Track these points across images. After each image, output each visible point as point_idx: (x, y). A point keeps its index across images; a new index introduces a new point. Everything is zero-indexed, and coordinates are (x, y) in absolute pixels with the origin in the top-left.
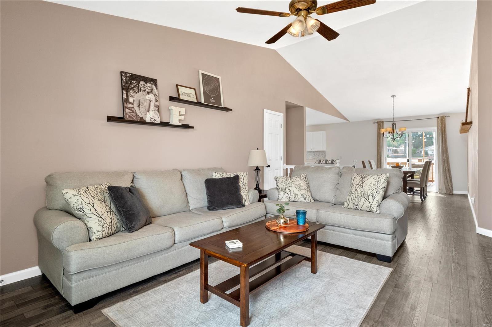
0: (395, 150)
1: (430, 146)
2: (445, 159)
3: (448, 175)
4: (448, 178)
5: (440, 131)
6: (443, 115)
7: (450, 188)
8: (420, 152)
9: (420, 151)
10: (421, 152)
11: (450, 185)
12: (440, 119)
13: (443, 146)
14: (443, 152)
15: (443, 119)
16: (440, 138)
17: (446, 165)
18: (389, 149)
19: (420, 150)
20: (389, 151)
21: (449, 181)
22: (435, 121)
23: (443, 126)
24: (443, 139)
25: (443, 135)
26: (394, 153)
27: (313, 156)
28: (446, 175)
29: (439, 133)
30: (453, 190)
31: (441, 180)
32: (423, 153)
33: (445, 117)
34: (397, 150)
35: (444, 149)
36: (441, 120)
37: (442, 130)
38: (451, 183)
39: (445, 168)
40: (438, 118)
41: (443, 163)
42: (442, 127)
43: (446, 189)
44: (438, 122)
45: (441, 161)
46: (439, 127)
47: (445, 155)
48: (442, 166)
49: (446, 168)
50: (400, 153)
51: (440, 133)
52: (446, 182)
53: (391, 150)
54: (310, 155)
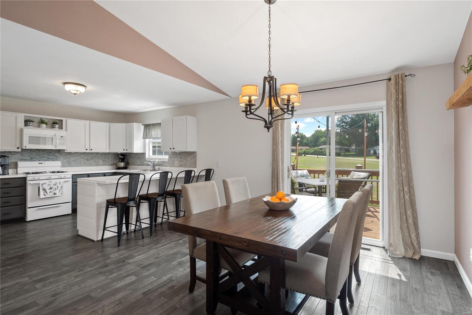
0: (347, 149)
2: (404, 174)
3: (409, 212)
4: (410, 221)
5: (393, 110)
6: (400, 73)
7: (415, 243)
11: (413, 236)
12: (393, 81)
13: (398, 144)
14: (399, 158)
15: (401, 82)
16: (394, 125)
17: (406, 189)
18: (342, 148)
20: (341, 150)
21: (412, 228)
22: (382, 87)
23: (400, 97)
24: (401, 128)
25: (401, 119)
26: (346, 152)
28: (406, 212)
29: (392, 114)
30: (420, 248)
31: (393, 224)
33: (404, 76)
34: (349, 149)
35: (402, 151)
36: (397, 83)
37: (397, 107)
38: (416, 231)
39: (402, 196)
40: (390, 79)
41: (399, 183)
42: (397, 99)
43: (405, 244)
44: (388, 89)
45: (394, 178)
46: (392, 100)
47: (403, 166)
48: (396, 191)
49: (407, 197)
50: (352, 152)
51: (394, 114)
52: (405, 230)
53: (344, 149)
54: (175, 159)
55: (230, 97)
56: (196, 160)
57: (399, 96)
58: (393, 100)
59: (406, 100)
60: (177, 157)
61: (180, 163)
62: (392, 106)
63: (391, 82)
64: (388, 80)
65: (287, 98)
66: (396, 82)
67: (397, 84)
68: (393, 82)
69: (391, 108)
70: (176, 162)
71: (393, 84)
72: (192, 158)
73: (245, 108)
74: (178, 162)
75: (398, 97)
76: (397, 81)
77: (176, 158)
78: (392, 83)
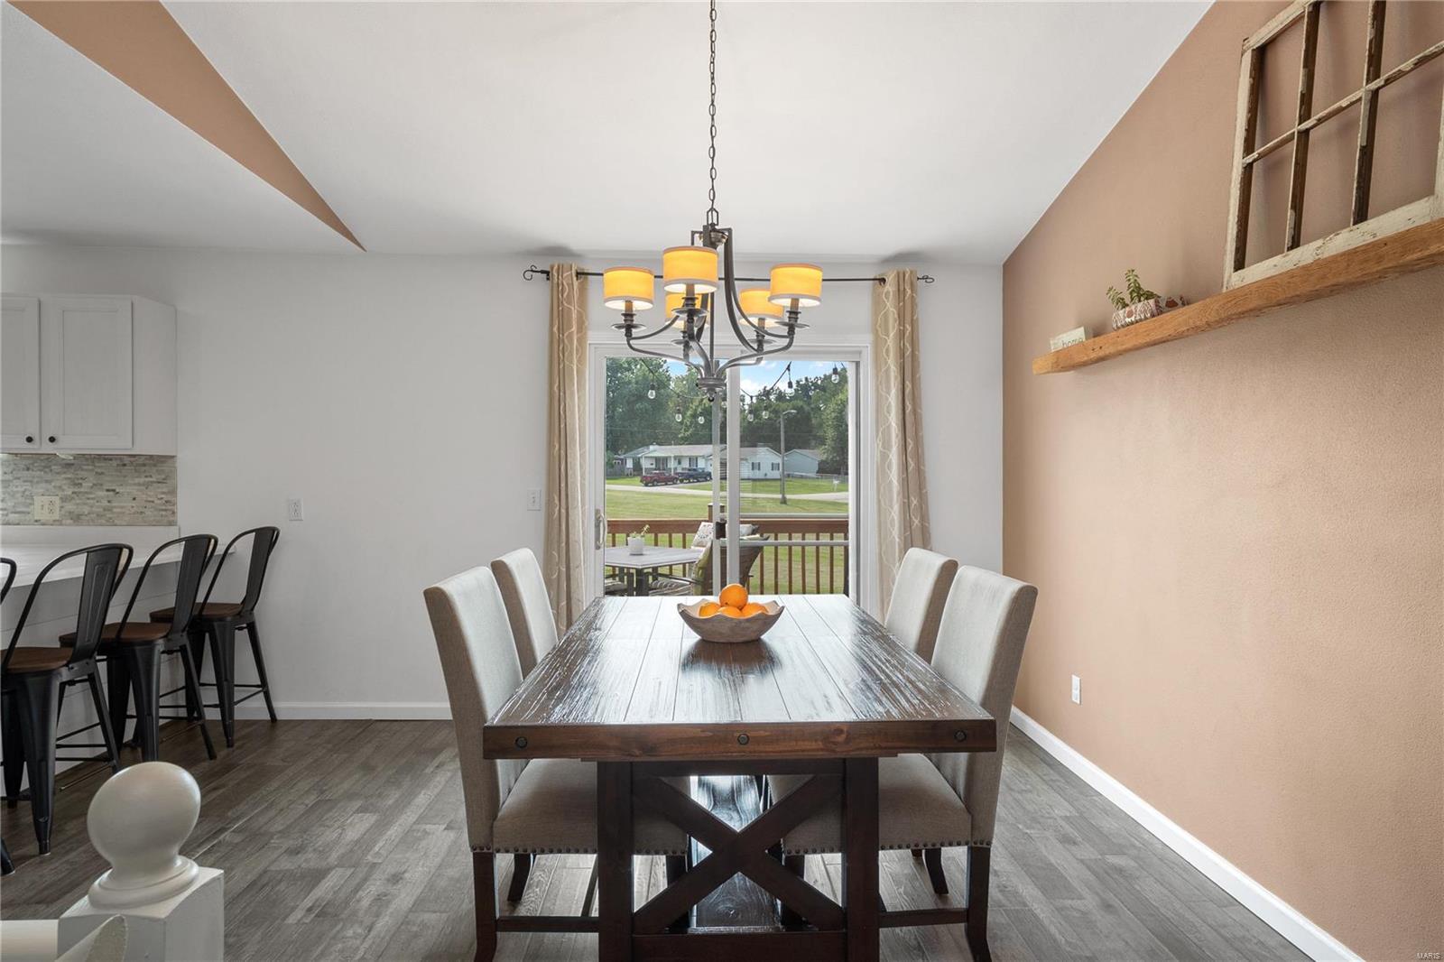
1: (643, 446)
2: (916, 522)
6: (907, 269)
8: (622, 463)
9: (622, 460)
10: (624, 461)
12: (890, 287)
13: (904, 448)
14: (904, 483)
15: (909, 291)
16: (893, 399)
19: (622, 457)
22: (861, 299)
23: (908, 328)
24: (909, 407)
27: (64, 500)
29: (888, 370)
32: (630, 464)
33: (915, 279)
35: (912, 464)
36: (900, 293)
37: (902, 353)
40: (881, 281)
41: (904, 545)
42: (901, 334)
44: (877, 303)
46: (887, 336)
47: (915, 502)
51: (895, 371)
54: (40, 488)
55: (363, 249)
56: (173, 492)
57: (904, 326)
58: (891, 335)
59: (918, 339)
60: (49, 477)
61: (69, 507)
62: (887, 350)
63: (886, 290)
64: (877, 282)
65: (789, 305)
66: (899, 290)
67: (902, 296)
68: (890, 290)
69: (884, 354)
70: (38, 500)
71: (891, 294)
72: (147, 485)
73: (623, 314)
74: (57, 500)
75: (902, 328)
76: (902, 289)
77: (44, 485)
78: (888, 292)
